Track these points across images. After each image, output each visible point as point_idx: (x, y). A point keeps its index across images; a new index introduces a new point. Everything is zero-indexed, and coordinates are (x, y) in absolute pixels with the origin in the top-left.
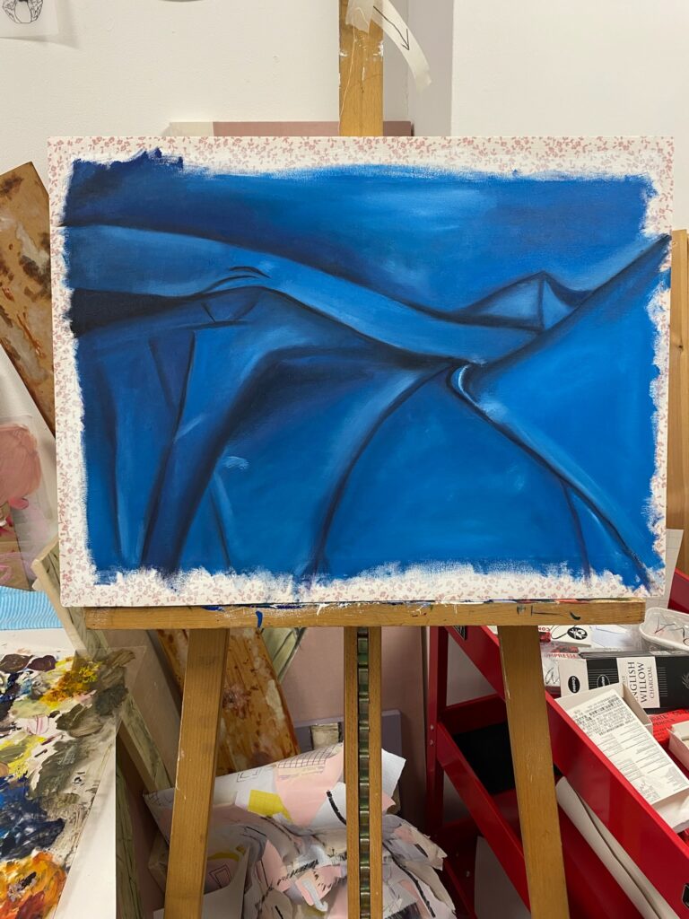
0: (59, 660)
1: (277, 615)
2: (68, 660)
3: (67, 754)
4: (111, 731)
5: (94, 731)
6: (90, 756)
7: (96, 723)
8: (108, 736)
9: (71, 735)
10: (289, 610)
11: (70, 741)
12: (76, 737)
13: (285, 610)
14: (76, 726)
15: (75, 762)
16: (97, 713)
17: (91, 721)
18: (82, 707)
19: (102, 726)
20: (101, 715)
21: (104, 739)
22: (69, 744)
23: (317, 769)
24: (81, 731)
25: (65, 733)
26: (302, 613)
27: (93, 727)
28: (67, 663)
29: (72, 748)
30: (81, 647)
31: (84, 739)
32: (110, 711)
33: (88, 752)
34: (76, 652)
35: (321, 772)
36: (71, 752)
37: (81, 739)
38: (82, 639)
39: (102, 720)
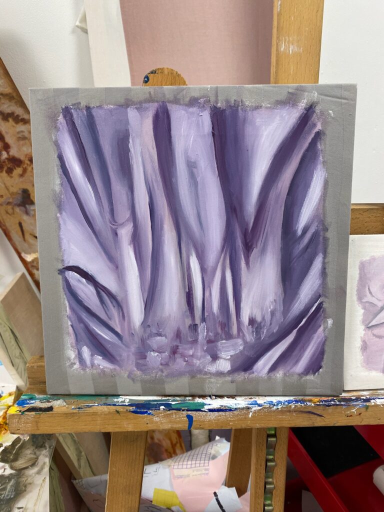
0: (3, 395)
1: (208, 418)
2: (10, 395)
3: (9, 487)
4: (44, 463)
5: (30, 464)
6: (28, 490)
7: (32, 456)
8: (42, 469)
9: (12, 468)
10: (221, 413)
11: (11, 474)
12: (16, 470)
13: (216, 413)
14: (16, 459)
15: (14, 497)
16: (33, 445)
17: (28, 453)
18: (21, 439)
19: (37, 458)
20: (36, 448)
21: (39, 473)
22: (10, 477)
23: (204, 472)
24: (20, 463)
25: (7, 466)
26: (234, 416)
27: (30, 460)
28: (10, 397)
29: (12, 482)
30: (20, 382)
31: (23, 471)
32: (44, 443)
33: (25, 486)
34: (17, 387)
35: (207, 474)
36: (11, 486)
37: (20, 472)
38: (21, 377)
39: (38, 453)
